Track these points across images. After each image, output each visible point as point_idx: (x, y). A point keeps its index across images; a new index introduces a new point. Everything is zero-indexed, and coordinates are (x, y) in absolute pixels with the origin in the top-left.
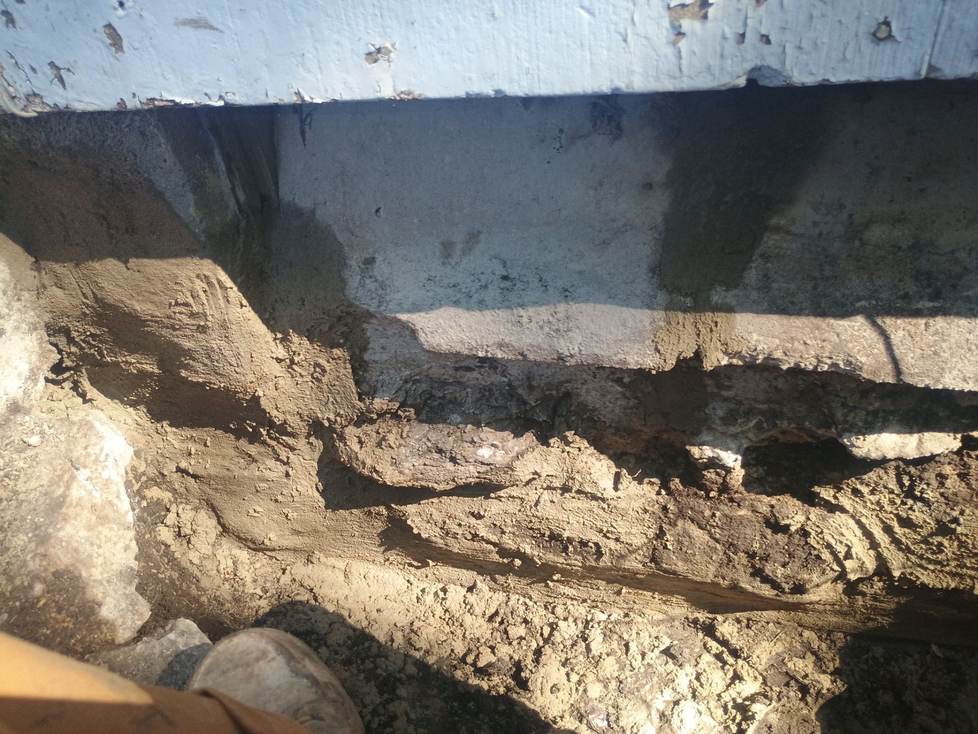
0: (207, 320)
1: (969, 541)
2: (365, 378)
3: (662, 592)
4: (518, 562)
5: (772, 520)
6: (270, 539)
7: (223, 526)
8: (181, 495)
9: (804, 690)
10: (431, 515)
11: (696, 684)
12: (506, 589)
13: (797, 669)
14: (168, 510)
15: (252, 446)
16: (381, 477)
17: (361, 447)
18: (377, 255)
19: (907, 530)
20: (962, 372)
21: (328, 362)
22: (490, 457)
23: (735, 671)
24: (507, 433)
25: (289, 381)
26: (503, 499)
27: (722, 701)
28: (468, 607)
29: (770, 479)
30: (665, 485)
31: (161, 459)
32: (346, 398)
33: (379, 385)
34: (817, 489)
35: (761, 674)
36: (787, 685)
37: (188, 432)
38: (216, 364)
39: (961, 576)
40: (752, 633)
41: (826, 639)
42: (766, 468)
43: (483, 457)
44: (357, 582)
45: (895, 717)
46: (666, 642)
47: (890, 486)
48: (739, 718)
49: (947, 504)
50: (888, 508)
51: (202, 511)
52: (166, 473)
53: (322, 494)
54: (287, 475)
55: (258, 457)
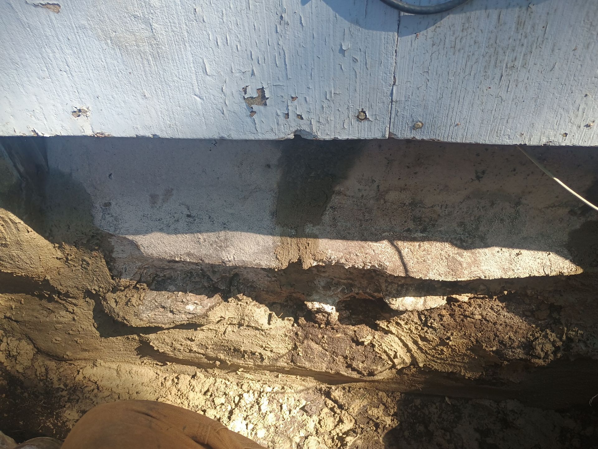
0: (6, 241)
1: (457, 349)
2: (114, 267)
3: (301, 376)
4: (218, 363)
5: (355, 339)
6: (67, 355)
7: (37, 349)
8: (9, 332)
9: (377, 425)
10: (164, 339)
11: (318, 426)
12: (214, 376)
13: (374, 414)
14: (2, 341)
15: (50, 304)
16: (128, 323)
17: (116, 305)
18: (111, 201)
19: (425, 343)
20: (438, 271)
21: (90, 259)
22: (194, 310)
23: (340, 417)
24: (203, 295)
25: (67, 269)
26: (205, 331)
27: (332, 435)
28: (192, 387)
29: (354, 317)
30: (296, 321)
32: (104, 278)
33: (123, 271)
34: (378, 322)
35: (354, 418)
36: (368, 423)
37: (8, 296)
38: (17, 263)
39: (455, 366)
40: (351, 395)
41: (391, 396)
42: (351, 311)
43: (189, 310)
44: (125, 376)
45: (424, 438)
46: (303, 403)
47: (415, 321)
48: (339, 445)
49: (444, 330)
50: (415, 332)
51: (23, 341)
53: (97, 329)
54: (74, 319)
55: (55, 310)
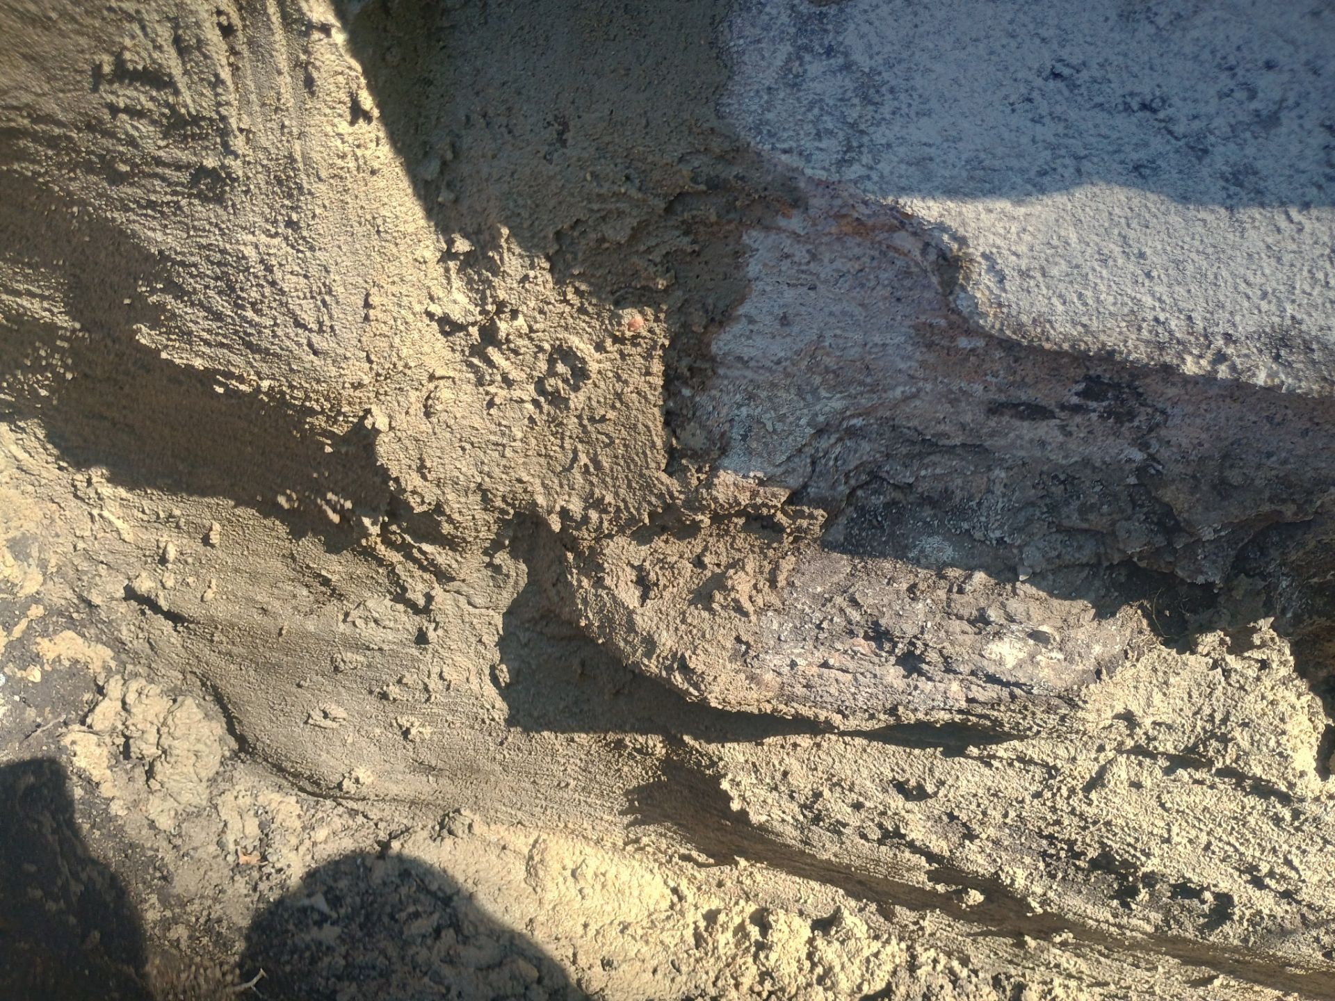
0: (228, 150)
2: (695, 408)
4: (975, 897)
6: (357, 781)
7: (241, 739)
8: (136, 657)
10: (785, 774)
14: (100, 690)
15: (334, 557)
16: (697, 687)
17: (644, 598)
21: (600, 347)
22: (1020, 665)
24: (1080, 604)
25: (468, 393)
26: (996, 763)
31: (84, 566)
32: (629, 460)
33: (736, 434)
37: (157, 503)
38: (249, 314)
43: (1000, 662)
44: (555, 887)
51: (189, 701)
52: (96, 600)
53: (506, 692)
54: (421, 639)
55: (343, 587)
